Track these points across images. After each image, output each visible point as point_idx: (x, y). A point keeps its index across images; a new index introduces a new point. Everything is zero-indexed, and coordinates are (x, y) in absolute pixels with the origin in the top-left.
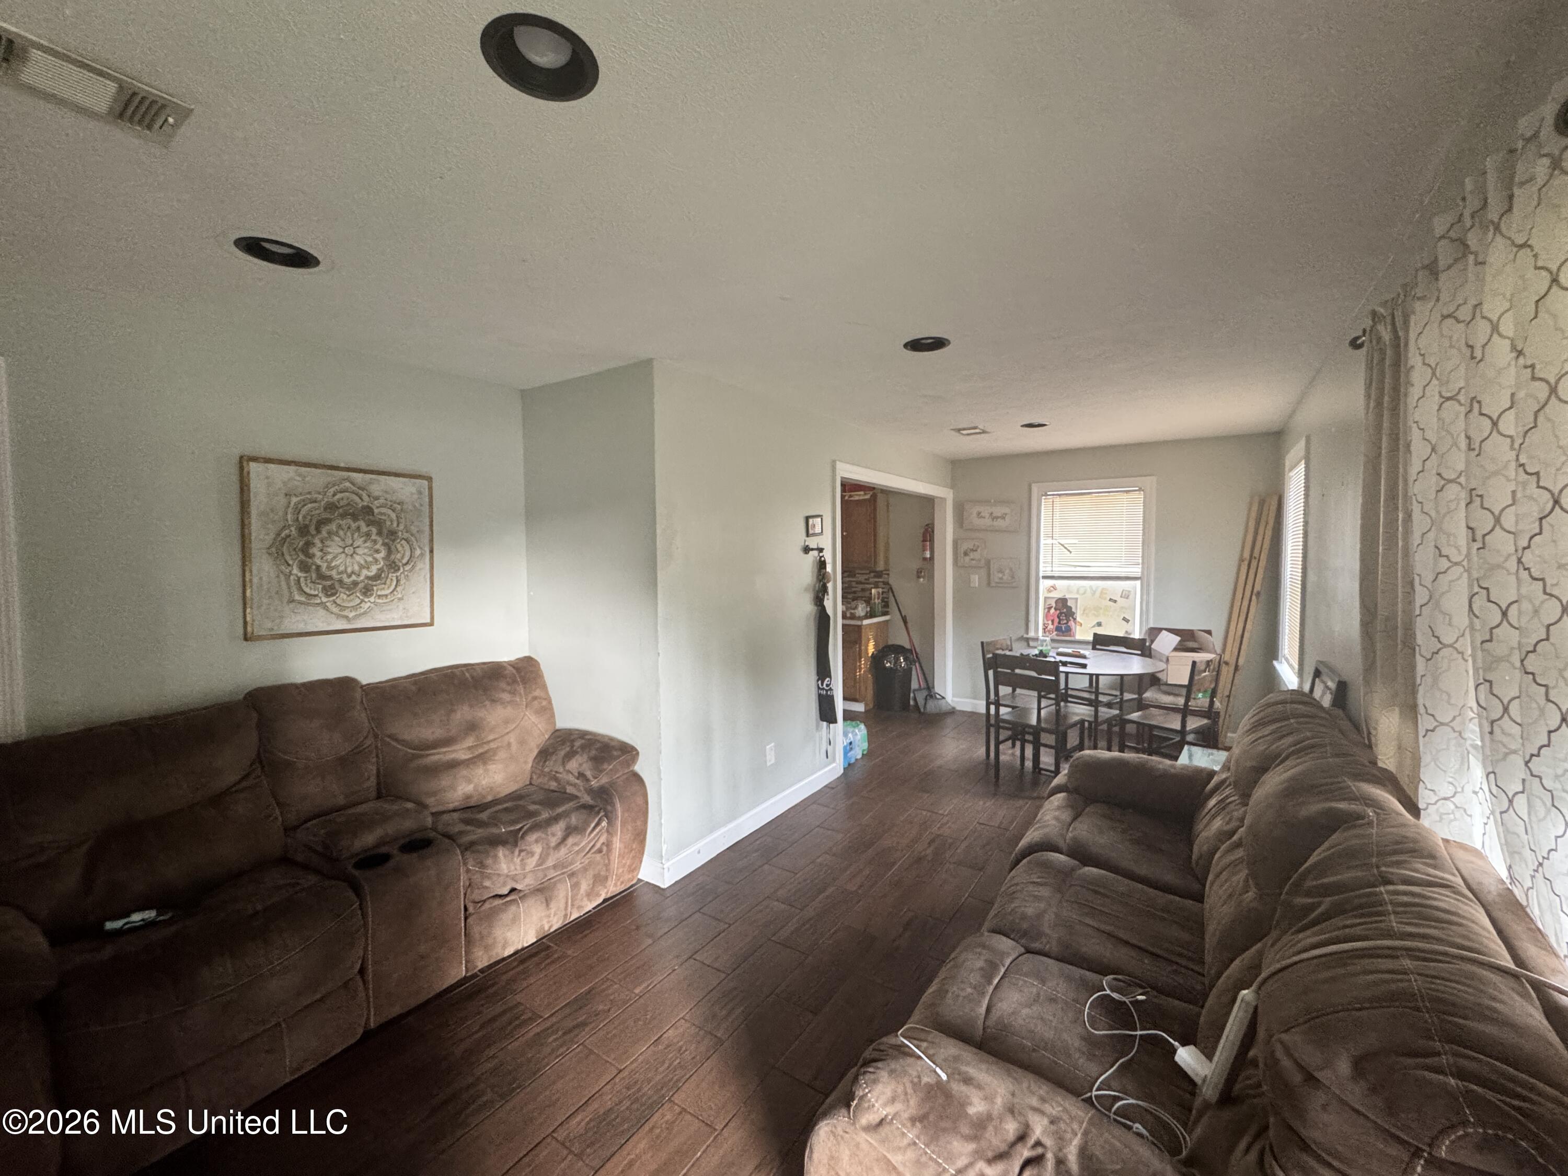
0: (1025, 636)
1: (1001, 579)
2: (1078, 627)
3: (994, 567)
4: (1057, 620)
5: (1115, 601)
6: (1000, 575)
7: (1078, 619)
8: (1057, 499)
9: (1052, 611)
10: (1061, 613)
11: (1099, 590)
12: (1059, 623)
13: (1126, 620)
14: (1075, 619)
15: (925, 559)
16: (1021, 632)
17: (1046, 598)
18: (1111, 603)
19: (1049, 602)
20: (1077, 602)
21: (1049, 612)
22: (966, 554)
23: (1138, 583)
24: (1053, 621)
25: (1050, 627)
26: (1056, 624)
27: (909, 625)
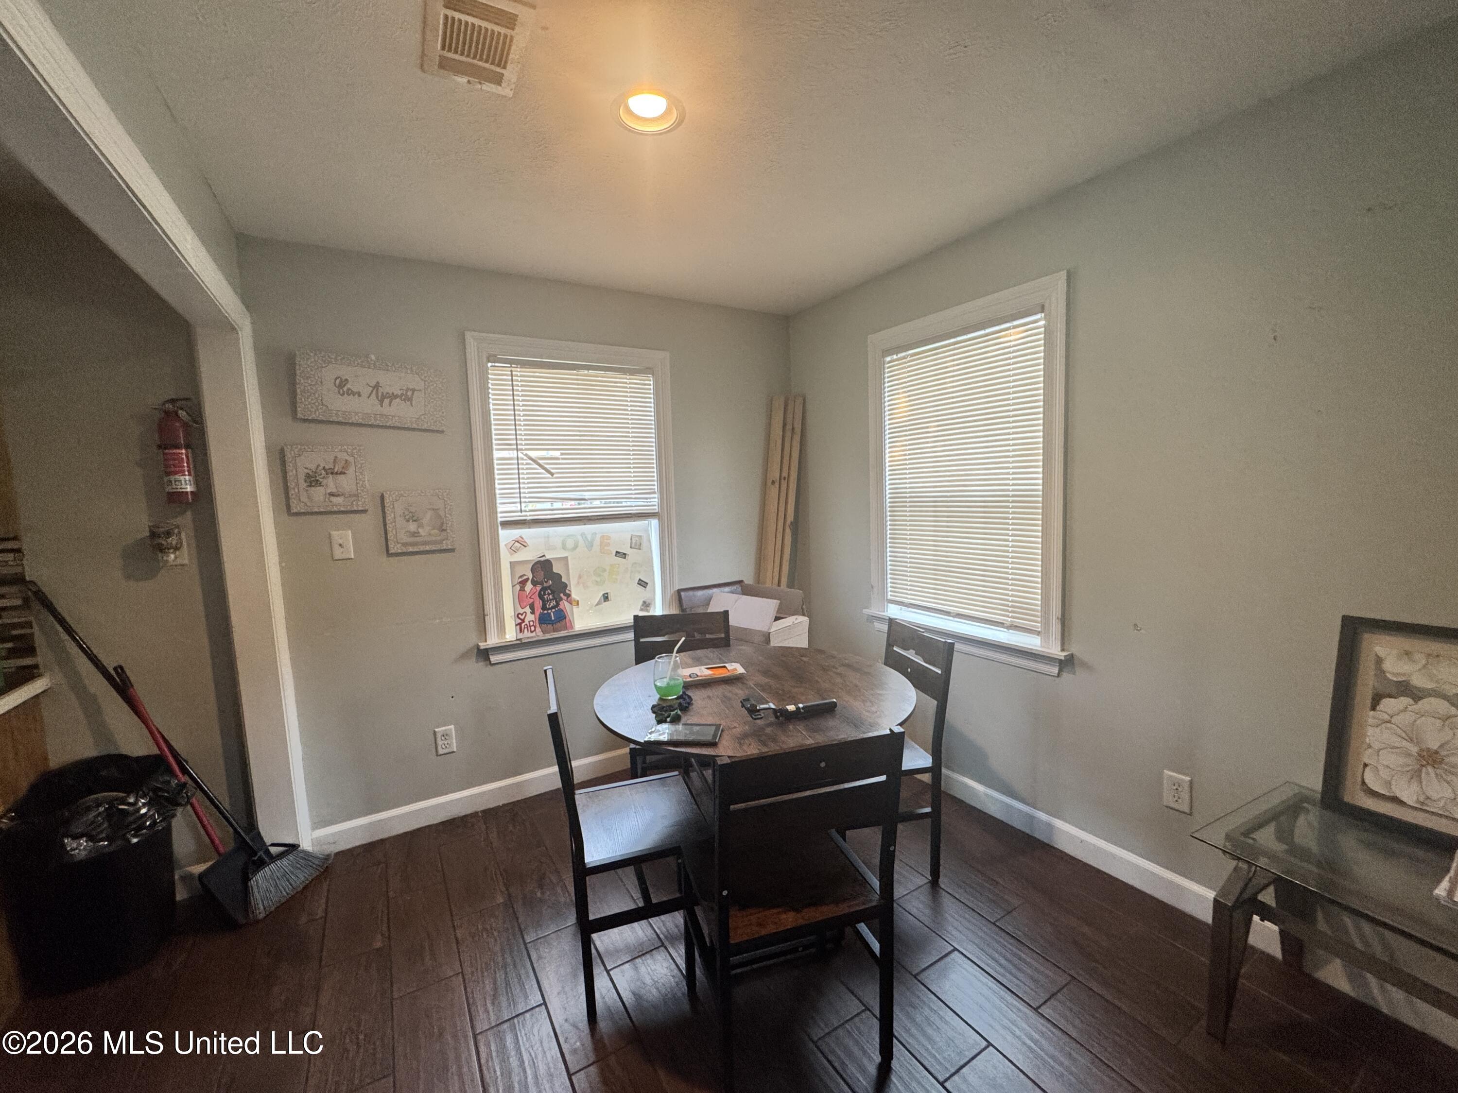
0: (483, 645)
1: (415, 534)
2: (575, 609)
3: (396, 511)
4: (538, 604)
5: (624, 555)
6: (412, 527)
7: (574, 596)
8: (518, 371)
9: (529, 587)
10: (544, 589)
11: (598, 537)
12: (544, 608)
13: (642, 584)
14: (569, 596)
15: (176, 498)
16: (472, 639)
17: (513, 565)
18: (620, 560)
19: (520, 571)
20: (567, 565)
21: (522, 589)
22: (313, 480)
23: (654, 522)
24: (532, 607)
25: (530, 617)
26: (538, 611)
27: (141, 689)
